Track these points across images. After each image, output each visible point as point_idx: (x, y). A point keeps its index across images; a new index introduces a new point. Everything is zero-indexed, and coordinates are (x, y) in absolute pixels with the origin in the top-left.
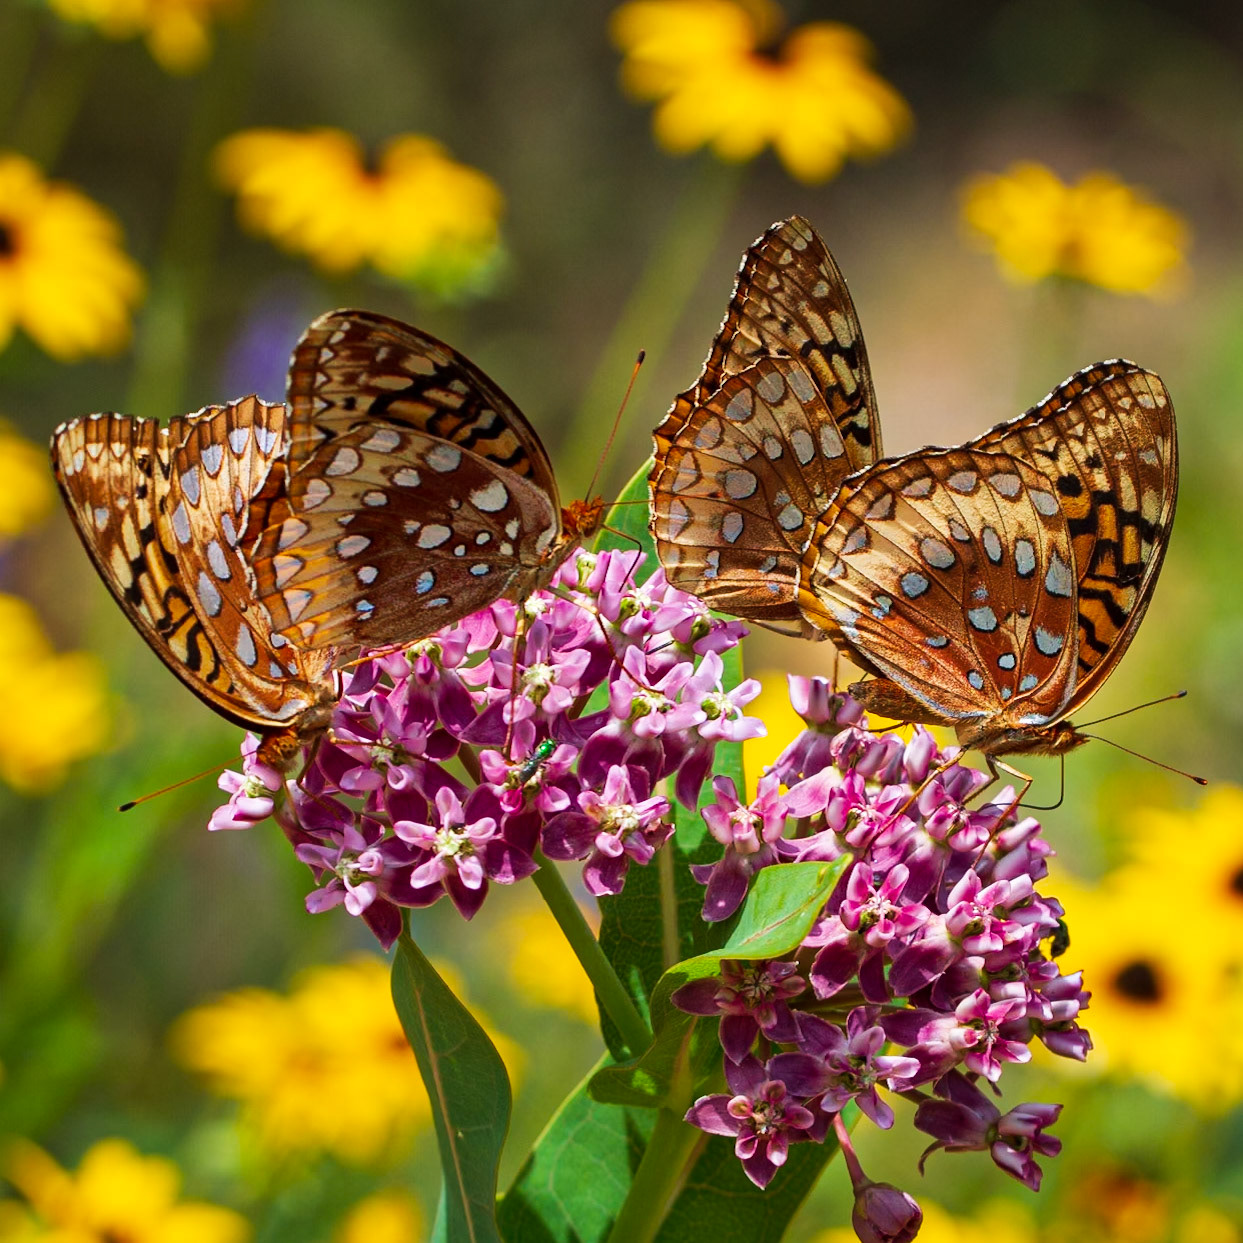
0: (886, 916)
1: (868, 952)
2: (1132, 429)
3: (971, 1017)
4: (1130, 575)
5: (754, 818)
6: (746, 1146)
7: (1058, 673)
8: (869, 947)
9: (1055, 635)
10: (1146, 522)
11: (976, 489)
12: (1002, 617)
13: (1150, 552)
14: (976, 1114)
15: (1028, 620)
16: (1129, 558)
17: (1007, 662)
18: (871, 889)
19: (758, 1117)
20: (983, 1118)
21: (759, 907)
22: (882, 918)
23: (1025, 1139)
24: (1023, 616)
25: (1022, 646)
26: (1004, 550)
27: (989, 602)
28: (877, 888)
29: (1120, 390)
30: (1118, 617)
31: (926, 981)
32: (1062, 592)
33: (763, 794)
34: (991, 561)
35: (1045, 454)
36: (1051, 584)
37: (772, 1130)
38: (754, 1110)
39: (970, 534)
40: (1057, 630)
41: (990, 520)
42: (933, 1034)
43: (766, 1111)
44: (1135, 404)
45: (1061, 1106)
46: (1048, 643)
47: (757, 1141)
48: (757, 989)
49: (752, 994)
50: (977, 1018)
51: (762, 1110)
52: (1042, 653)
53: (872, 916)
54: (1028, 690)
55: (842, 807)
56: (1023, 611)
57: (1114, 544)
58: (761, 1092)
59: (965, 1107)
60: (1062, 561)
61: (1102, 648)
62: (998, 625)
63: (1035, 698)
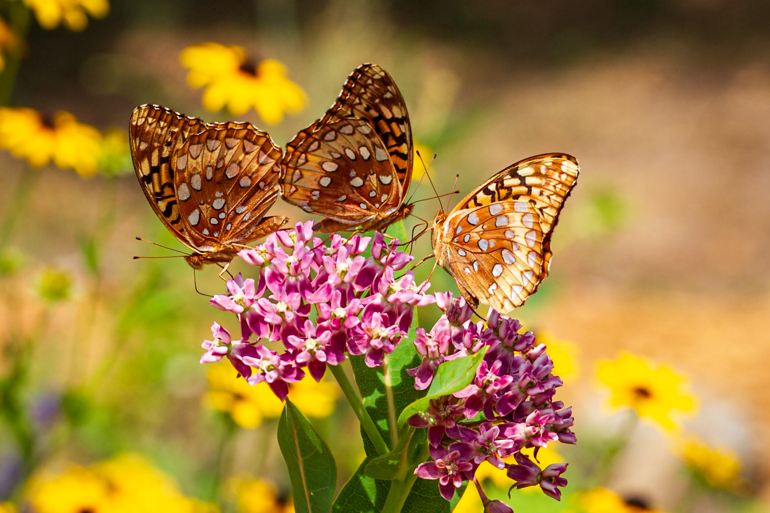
0: (495, 381)
1: (487, 397)
2: (377, 89)
3: (533, 422)
4: (401, 140)
5: (435, 343)
6: (444, 480)
7: (394, 189)
8: (488, 395)
9: (387, 176)
10: (398, 118)
11: (336, 137)
12: (364, 179)
13: (404, 128)
14: (532, 470)
15: (375, 175)
16: (398, 134)
17: (373, 194)
18: (487, 370)
19: (448, 467)
20: (535, 471)
21: (442, 380)
22: (493, 381)
23: (554, 478)
24: (372, 174)
25: (376, 186)
26: (355, 154)
27: (357, 175)
28: (489, 369)
29: (365, 78)
30: (404, 157)
31: (512, 409)
32: (384, 159)
33: (438, 334)
34: (352, 160)
35: (349, 116)
36: (379, 158)
37: (455, 473)
38: (446, 465)
39: (340, 154)
40: (387, 174)
41: (346, 145)
42: (516, 432)
43: (452, 465)
44: (373, 80)
45: (568, 464)
46: (386, 180)
47: (449, 478)
48: (445, 412)
49: (443, 414)
50: (536, 422)
51: (450, 465)
52: (385, 185)
53: (489, 381)
54: (385, 201)
55: (469, 337)
56: (372, 173)
57: (390, 133)
58: (448, 457)
59: (527, 467)
60: (380, 148)
61: (403, 171)
62: (364, 182)
63: (389, 203)
